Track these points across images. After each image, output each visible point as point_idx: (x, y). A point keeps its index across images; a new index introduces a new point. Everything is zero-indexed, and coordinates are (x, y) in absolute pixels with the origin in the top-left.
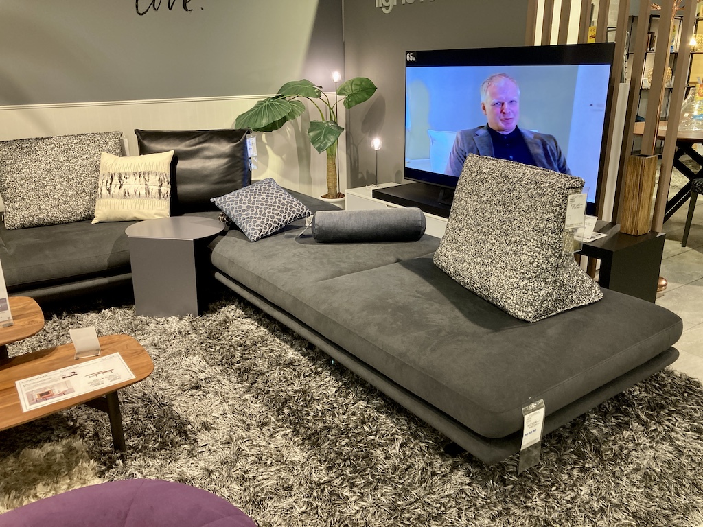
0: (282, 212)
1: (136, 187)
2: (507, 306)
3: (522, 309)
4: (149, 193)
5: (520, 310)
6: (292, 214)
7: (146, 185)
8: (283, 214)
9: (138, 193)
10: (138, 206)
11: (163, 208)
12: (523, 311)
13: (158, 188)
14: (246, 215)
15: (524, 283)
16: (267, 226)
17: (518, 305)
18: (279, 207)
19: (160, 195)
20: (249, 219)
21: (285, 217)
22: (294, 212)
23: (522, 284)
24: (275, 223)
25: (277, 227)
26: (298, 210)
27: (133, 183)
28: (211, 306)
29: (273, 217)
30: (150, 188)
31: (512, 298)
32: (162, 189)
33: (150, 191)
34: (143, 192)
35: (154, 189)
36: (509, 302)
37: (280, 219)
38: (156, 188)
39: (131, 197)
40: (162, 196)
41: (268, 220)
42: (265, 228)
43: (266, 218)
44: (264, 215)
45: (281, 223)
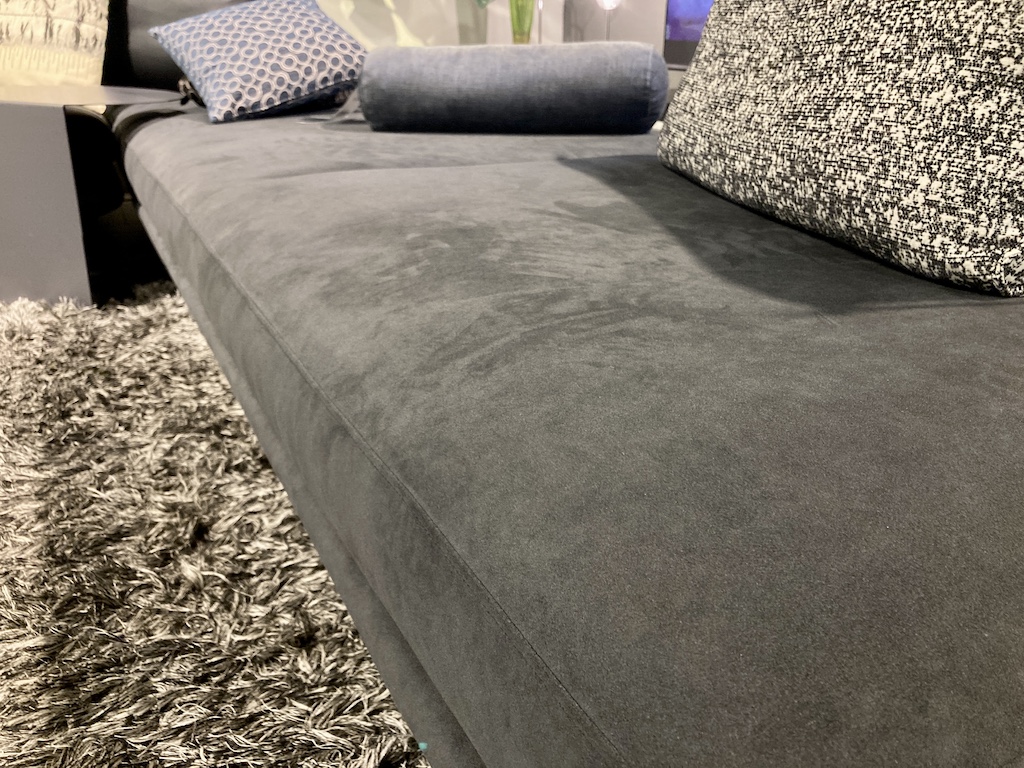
0: (303, 57)
1: (25, 20)
2: (894, 222)
3: (970, 229)
4: (51, 35)
5: (958, 237)
6: (329, 65)
7: (48, 16)
8: (306, 64)
9: (28, 33)
10: (25, 62)
11: (81, 70)
12: (974, 242)
13: (73, 24)
14: (213, 60)
15: (992, 105)
16: (259, 89)
17: (952, 210)
18: (297, 46)
19: (77, 41)
20: (217, 71)
21: (308, 71)
22: (335, 61)
23: (982, 109)
24: (281, 82)
25: (284, 94)
26: (348, 58)
27: (21, 12)
28: (141, 290)
29: (275, 68)
30: (56, 23)
31: (924, 181)
32: (84, 28)
33: (55, 30)
34: (40, 32)
35: (65, 26)
36: (906, 201)
37: (294, 75)
38: (68, 25)
39: (13, 40)
40: (82, 43)
41: (262, 73)
42: (252, 92)
43: (259, 67)
44: (256, 61)
45: (296, 84)
